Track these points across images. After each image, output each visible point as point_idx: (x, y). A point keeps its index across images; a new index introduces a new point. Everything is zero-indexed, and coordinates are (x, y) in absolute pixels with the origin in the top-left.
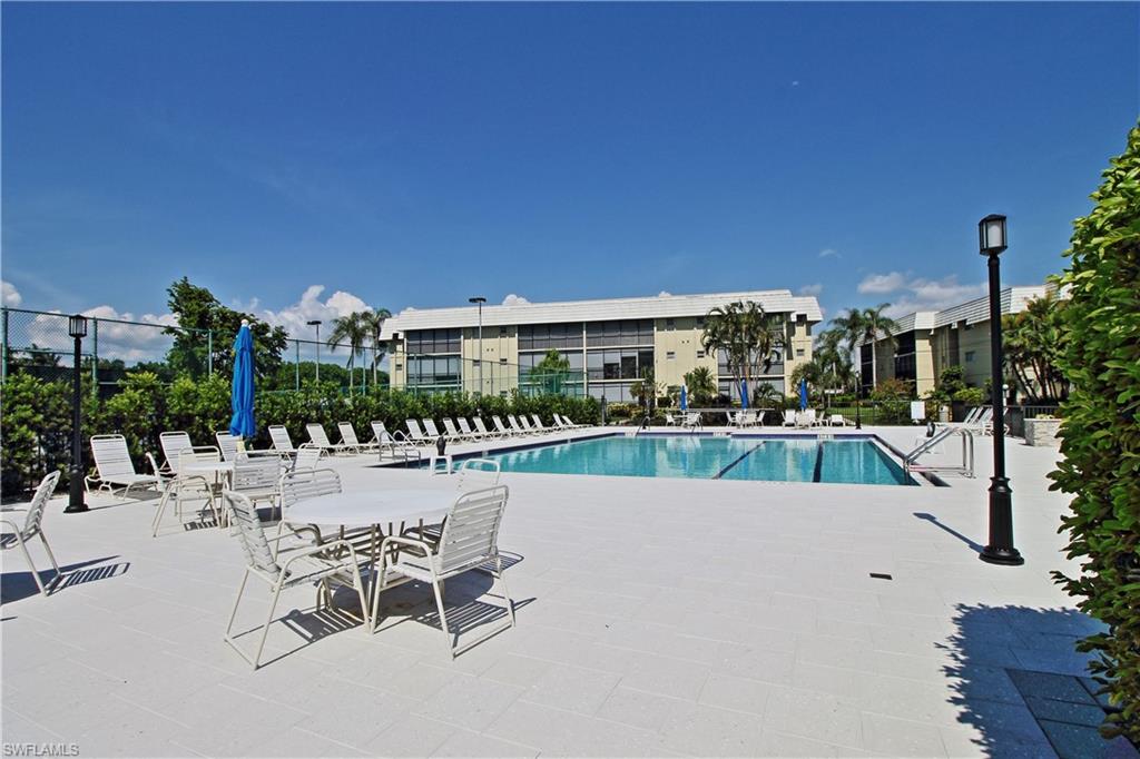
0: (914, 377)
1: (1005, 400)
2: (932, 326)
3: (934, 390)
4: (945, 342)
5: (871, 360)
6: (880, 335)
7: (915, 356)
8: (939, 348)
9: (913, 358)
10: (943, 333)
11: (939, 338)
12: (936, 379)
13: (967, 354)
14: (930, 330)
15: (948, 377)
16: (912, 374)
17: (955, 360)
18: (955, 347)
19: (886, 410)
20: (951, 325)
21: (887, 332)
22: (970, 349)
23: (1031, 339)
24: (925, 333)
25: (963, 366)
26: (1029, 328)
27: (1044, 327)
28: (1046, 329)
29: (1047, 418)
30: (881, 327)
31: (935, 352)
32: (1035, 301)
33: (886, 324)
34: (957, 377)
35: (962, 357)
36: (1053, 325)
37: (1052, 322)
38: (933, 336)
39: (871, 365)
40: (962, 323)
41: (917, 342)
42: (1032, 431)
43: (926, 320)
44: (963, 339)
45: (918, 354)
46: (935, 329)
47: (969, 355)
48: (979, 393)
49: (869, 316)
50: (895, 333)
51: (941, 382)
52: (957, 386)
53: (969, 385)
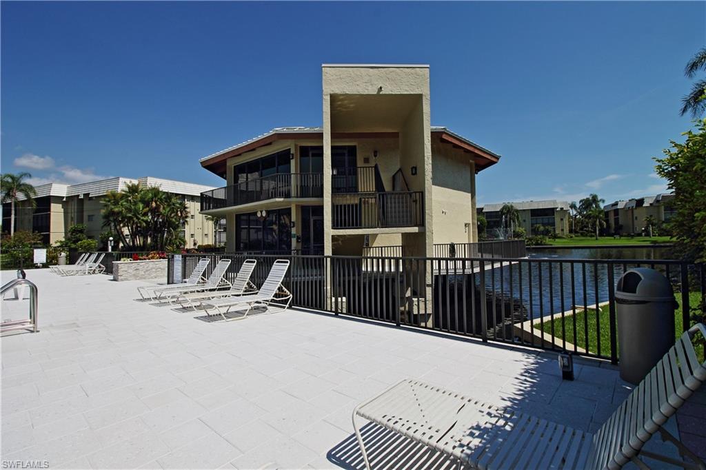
0: (49, 231)
1: (110, 247)
2: (64, 195)
3: (64, 240)
4: (74, 207)
5: (10, 216)
6: (21, 196)
7: (50, 214)
8: (70, 211)
9: (48, 217)
10: (72, 200)
11: (70, 203)
12: (66, 233)
13: (89, 216)
14: (63, 197)
15: (74, 231)
16: (47, 228)
17: (81, 220)
18: (81, 211)
19: (13, 256)
20: (78, 196)
21: (27, 195)
22: (91, 214)
23: (126, 209)
24: (58, 199)
25: (86, 225)
26: (126, 201)
27: (135, 202)
28: (135, 203)
29: (128, 260)
30: (21, 191)
31: (66, 213)
32: (130, 185)
33: (27, 189)
34: (81, 231)
35: (86, 218)
36: (140, 201)
37: (139, 199)
38: (66, 202)
39: (10, 219)
40: (86, 195)
41: (52, 205)
42: (117, 270)
43: (60, 190)
44: (87, 206)
45: (52, 214)
46: (67, 197)
47: (90, 217)
48: (94, 243)
49: (10, 180)
50: (33, 197)
51: (69, 235)
52: (81, 237)
53: (89, 237)
